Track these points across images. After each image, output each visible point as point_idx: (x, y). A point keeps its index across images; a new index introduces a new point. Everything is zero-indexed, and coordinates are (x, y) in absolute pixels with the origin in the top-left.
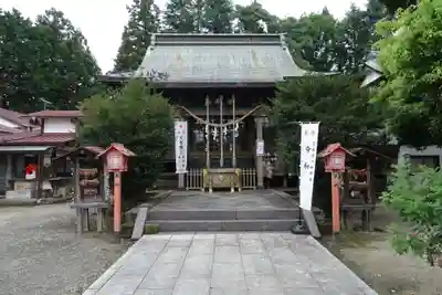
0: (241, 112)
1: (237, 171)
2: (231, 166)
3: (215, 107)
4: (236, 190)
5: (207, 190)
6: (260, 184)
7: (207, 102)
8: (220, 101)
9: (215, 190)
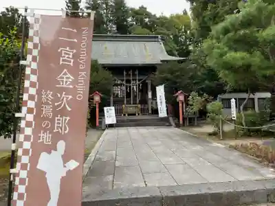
0: (141, 78)
1: (139, 105)
2: (136, 104)
3: (128, 75)
4: (139, 114)
5: (125, 115)
6: (150, 112)
7: (125, 73)
8: (131, 72)
9: (129, 115)
